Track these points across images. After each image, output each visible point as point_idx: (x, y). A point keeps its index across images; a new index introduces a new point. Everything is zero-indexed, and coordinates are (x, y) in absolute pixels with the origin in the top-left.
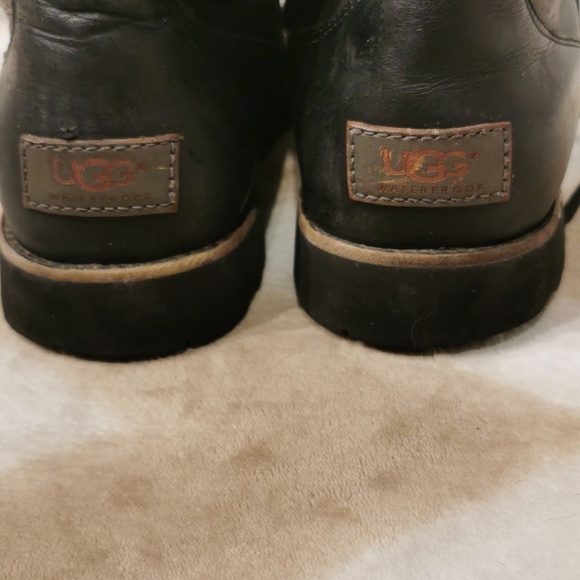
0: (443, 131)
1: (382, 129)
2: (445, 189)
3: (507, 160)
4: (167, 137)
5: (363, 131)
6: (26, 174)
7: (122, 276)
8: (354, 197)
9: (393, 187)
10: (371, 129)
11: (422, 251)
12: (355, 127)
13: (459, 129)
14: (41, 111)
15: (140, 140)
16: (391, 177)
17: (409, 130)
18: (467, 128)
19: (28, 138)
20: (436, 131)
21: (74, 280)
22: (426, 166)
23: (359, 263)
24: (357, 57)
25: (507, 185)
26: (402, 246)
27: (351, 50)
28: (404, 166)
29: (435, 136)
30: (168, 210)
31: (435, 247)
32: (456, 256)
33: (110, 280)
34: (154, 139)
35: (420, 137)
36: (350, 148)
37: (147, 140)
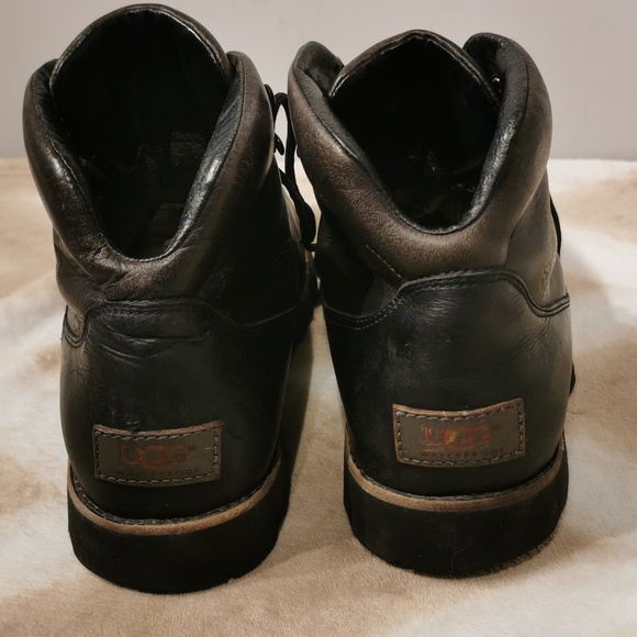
0: (471, 412)
1: (422, 412)
2: (474, 454)
3: (522, 427)
4: (212, 424)
5: (406, 413)
6: (97, 454)
7: (176, 530)
8: (402, 461)
9: (434, 454)
10: (414, 412)
11: (458, 497)
12: (400, 409)
13: (483, 410)
14: (111, 408)
15: (190, 429)
16: (432, 447)
17: (444, 413)
18: (489, 408)
19: (100, 428)
20: (465, 413)
21: (137, 534)
22: (458, 439)
23: (407, 509)
24: (397, 355)
25: (523, 445)
26: (441, 494)
27: (392, 350)
28: (442, 440)
29: (464, 417)
30: (213, 478)
31: (468, 494)
32: (485, 501)
33: (166, 533)
34: (202, 428)
35: (453, 418)
36: (396, 425)
37: (196, 428)
